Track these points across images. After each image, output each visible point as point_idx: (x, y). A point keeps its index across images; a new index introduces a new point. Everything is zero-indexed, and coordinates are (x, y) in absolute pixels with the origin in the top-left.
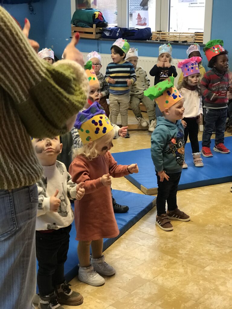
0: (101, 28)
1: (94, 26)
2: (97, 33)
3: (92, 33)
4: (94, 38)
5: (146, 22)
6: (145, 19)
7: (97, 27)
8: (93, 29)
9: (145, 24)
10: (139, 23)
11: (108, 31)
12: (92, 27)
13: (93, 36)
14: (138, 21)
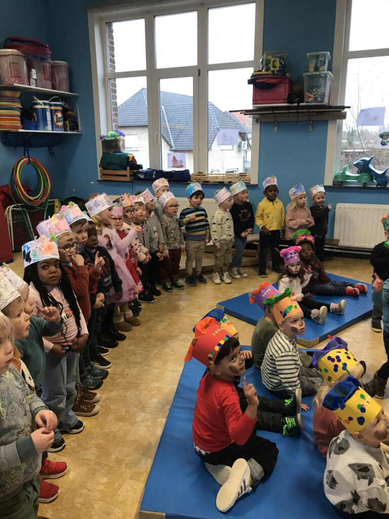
0: (135, 171)
1: (128, 168)
2: (131, 176)
3: (126, 176)
4: (128, 180)
5: (183, 164)
6: (181, 161)
7: (130, 169)
8: (127, 172)
9: (181, 166)
10: (175, 165)
11: (142, 173)
12: (126, 170)
13: (128, 179)
14: (173, 164)
